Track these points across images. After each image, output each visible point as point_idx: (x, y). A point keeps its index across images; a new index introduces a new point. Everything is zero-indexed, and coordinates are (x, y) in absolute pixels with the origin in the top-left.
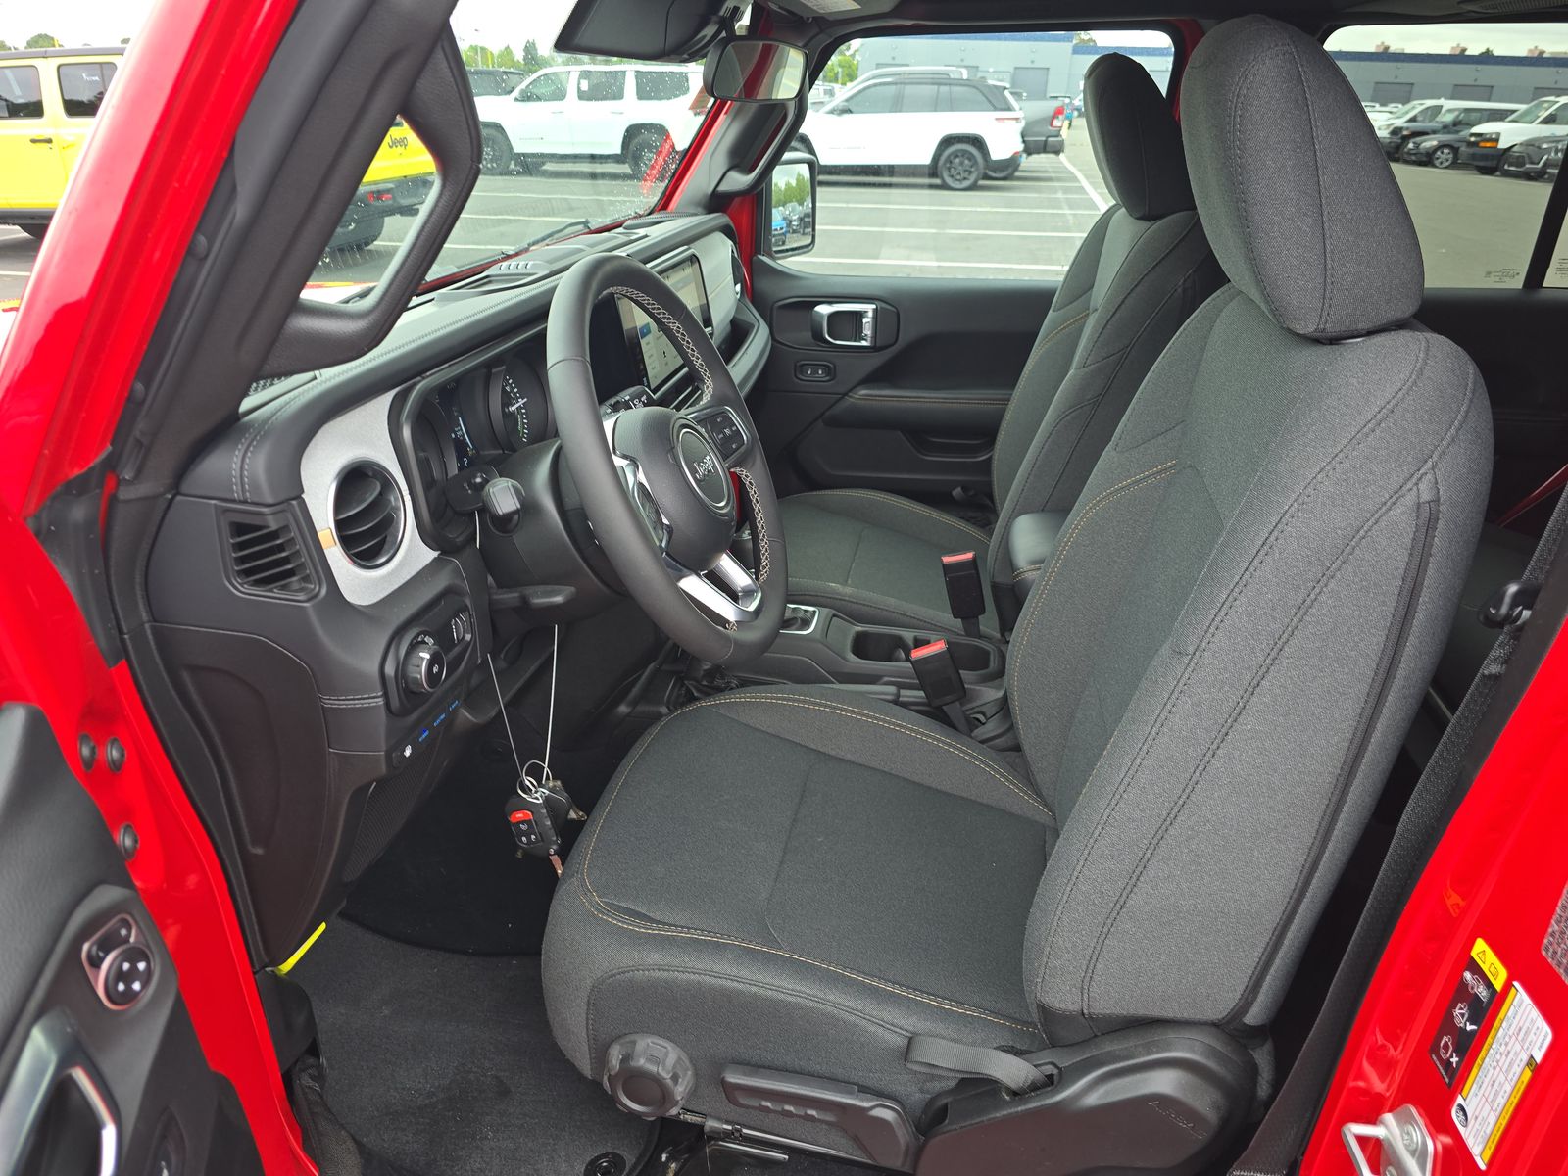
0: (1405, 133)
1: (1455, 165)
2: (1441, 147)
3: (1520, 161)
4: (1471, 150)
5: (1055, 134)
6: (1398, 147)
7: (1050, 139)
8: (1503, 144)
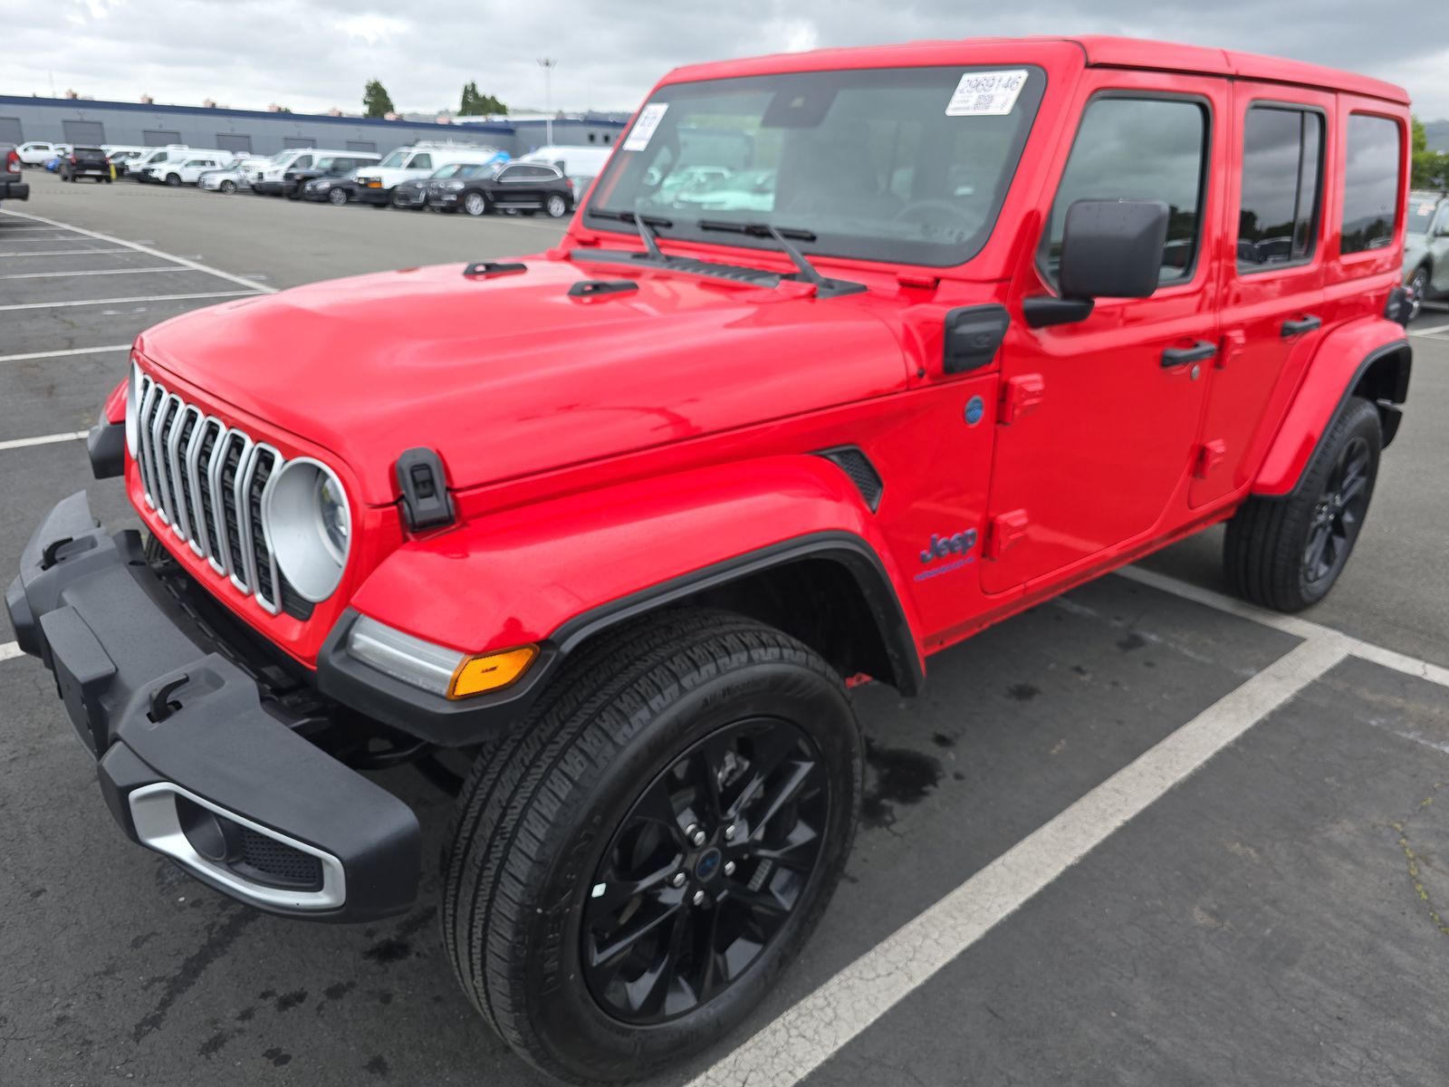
0: (298, 177)
1: (348, 202)
2: (333, 188)
3: (406, 197)
4: (364, 190)
5: (15, 179)
6: (296, 190)
7: (12, 184)
8: (387, 185)
